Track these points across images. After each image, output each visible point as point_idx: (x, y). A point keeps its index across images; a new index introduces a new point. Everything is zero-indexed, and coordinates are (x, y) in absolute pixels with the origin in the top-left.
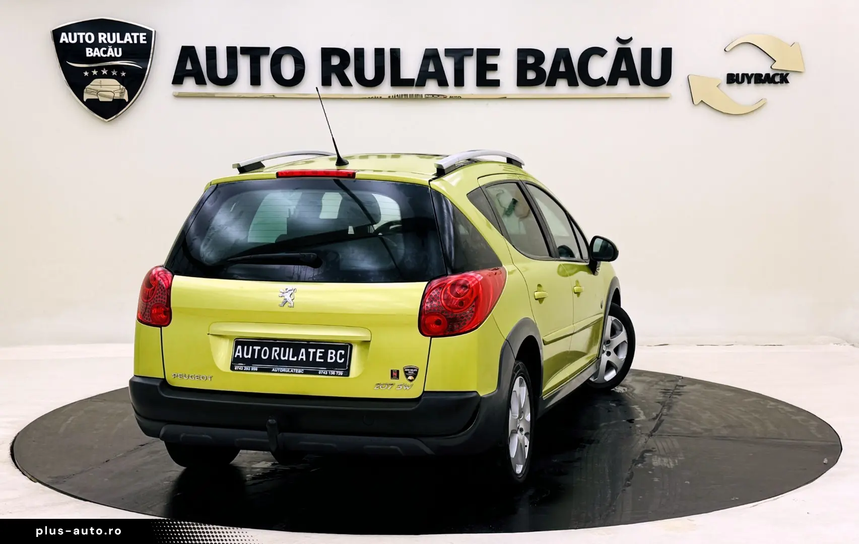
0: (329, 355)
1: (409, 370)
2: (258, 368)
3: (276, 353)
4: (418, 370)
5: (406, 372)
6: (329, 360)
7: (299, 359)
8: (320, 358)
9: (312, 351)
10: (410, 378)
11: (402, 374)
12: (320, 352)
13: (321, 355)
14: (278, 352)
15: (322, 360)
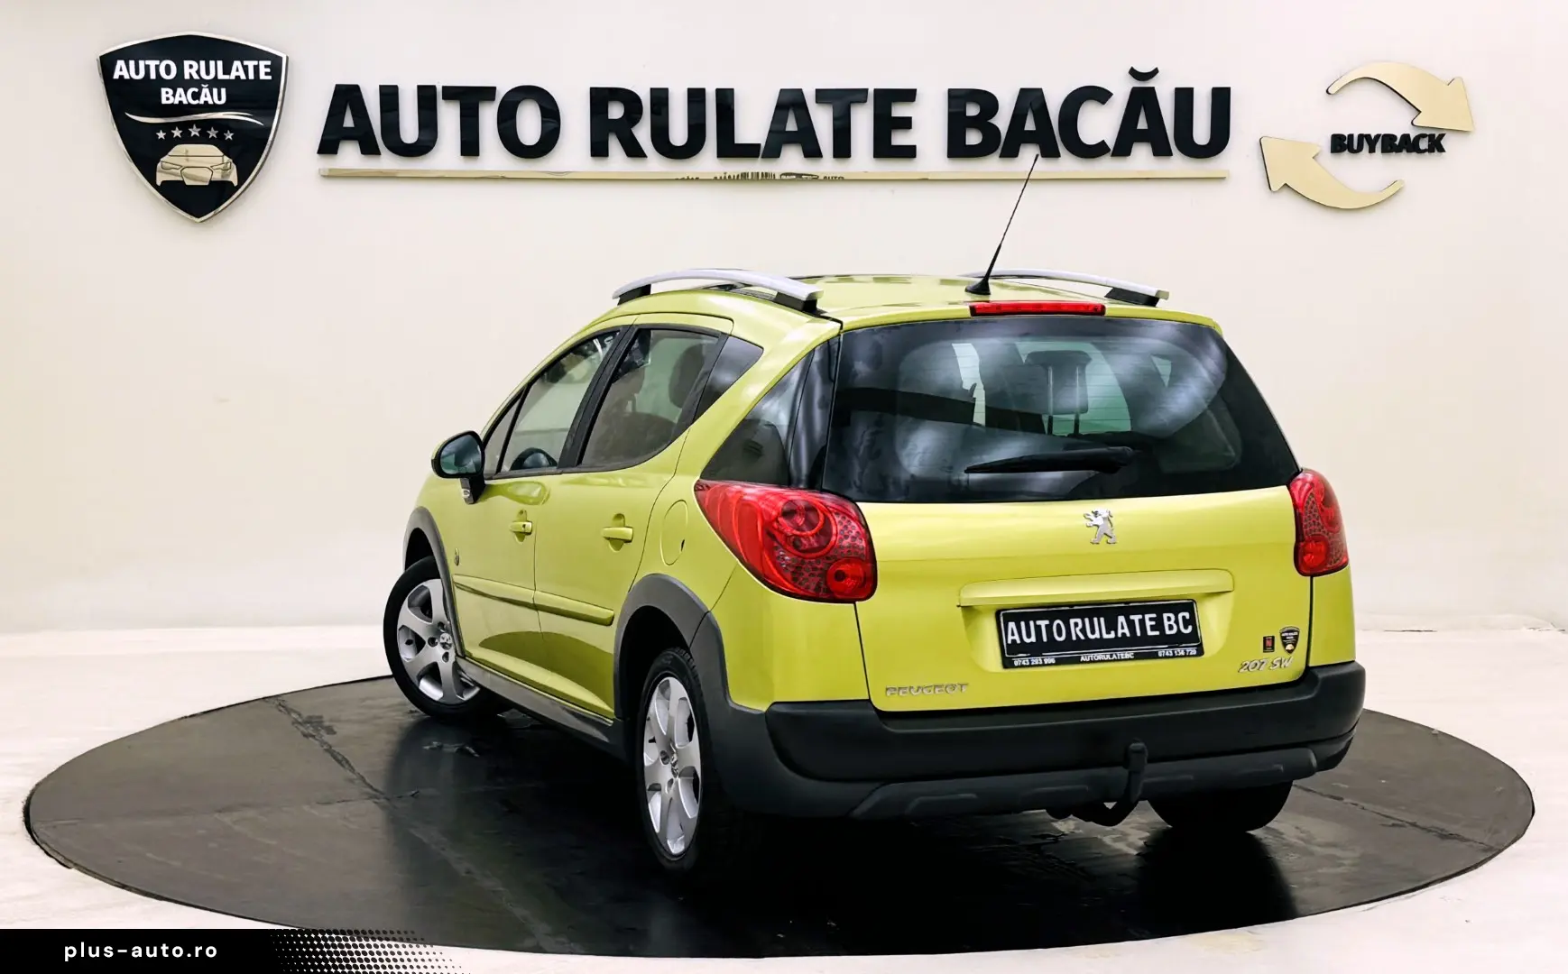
0: (1166, 623)
1: (1286, 634)
2: (1056, 659)
3: (1078, 629)
4: (1298, 632)
5: (1284, 638)
6: (1168, 632)
7: (1120, 635)
8: (1153, 628)
9: (1136, 618)
10: (1289, 647)
11: (1278, 642)
12: (1151, 619)
13: (1153, 623)
14: (1080, 626)
15: (1157, 633)
